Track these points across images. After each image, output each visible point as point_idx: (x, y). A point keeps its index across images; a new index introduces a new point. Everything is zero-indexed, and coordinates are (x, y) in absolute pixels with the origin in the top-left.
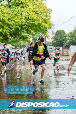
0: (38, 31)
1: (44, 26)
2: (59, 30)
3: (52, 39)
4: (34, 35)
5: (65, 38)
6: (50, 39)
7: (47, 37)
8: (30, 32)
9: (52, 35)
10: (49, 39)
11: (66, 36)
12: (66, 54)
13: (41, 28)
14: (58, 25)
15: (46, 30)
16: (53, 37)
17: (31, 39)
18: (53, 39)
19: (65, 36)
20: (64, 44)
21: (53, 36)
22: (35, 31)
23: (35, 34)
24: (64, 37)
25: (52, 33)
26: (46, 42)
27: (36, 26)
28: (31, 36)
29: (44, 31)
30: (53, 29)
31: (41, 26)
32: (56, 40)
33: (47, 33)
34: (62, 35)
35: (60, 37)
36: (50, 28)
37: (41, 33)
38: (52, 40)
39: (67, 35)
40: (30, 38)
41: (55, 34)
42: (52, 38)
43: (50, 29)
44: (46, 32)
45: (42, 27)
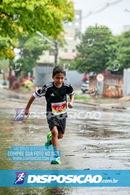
0: (34, 28)
1: (53, 15)
2: (94, 25)
3: (74, 51)
4: (23, 40)
5: (109, 48)
6: (70, 51)
7: (61, 45)
8: (13, 31)
9: (75, 39)
10: (66, 51)
11: (114, 43)
12: (114, 94)
13: (43, 21)
14: (91, 13)
15: (59, 27)
16: (77, 47)
17: (17, 51)
18: (76, 51)
19: (111, 44)
20: (108, 66)
21: (79, 41)
22: (27, 28)
23: (28, 37)
24: (107, 46)
25: (74, 34)
26: (58, 60)
27: (30, 15)
28: (17, 43)
29: (53, 28)
30: (77, 24)
31: (43, 14)
32: (86, 55)
33: (62, 33)
34: (102, 41)
35: (98, 46)
36: (70, 20)
37: (43, 34)
38: (75, 54)
39: (117, 40)
40: (14, 47)
41: (83, 36)
42: (75, 48)
43: (70, 24)
44: (57, 33)
45: (47, 16)
